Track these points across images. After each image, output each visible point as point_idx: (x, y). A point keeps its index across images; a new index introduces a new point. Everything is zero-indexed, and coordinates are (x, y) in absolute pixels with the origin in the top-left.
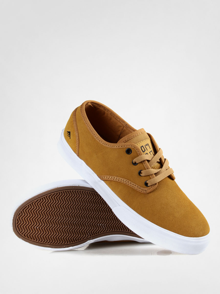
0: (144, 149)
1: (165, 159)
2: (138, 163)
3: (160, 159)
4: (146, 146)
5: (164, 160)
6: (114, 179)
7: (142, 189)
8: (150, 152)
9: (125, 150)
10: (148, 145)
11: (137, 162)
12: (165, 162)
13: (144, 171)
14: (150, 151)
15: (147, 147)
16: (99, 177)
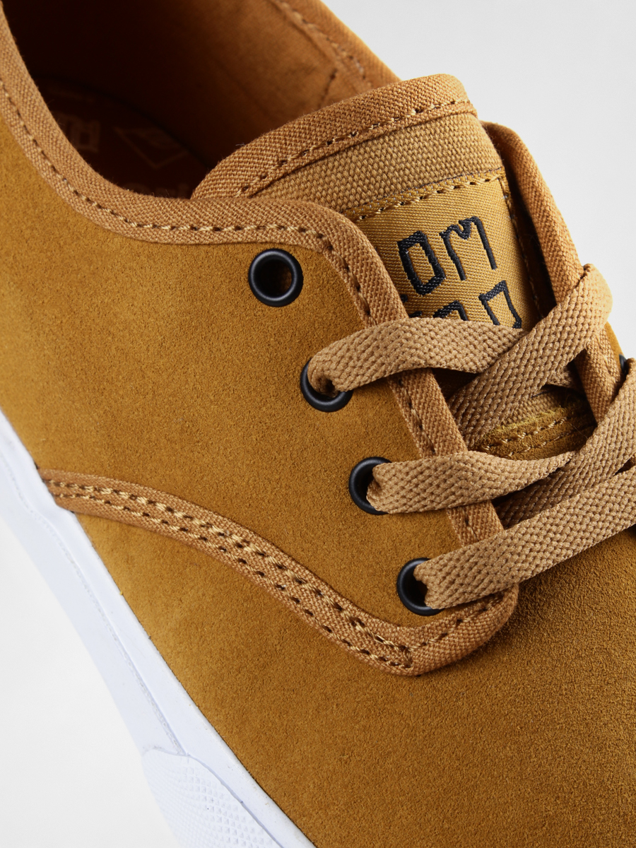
0: (433, 260)
1: (626, 367)
2: (349, 394)
3: (580, 366)
4: (454, 235)
5: (616, 368)
6: (149, 509)
7: (367, 634)
8: (484, 299)
9: (247, 259)
10: (474, 227)
11: (343, 385)
12: (616, 393)
13: (398, 465)
14: (491, 287)
15: (469, 249)
16: (46, 480)
